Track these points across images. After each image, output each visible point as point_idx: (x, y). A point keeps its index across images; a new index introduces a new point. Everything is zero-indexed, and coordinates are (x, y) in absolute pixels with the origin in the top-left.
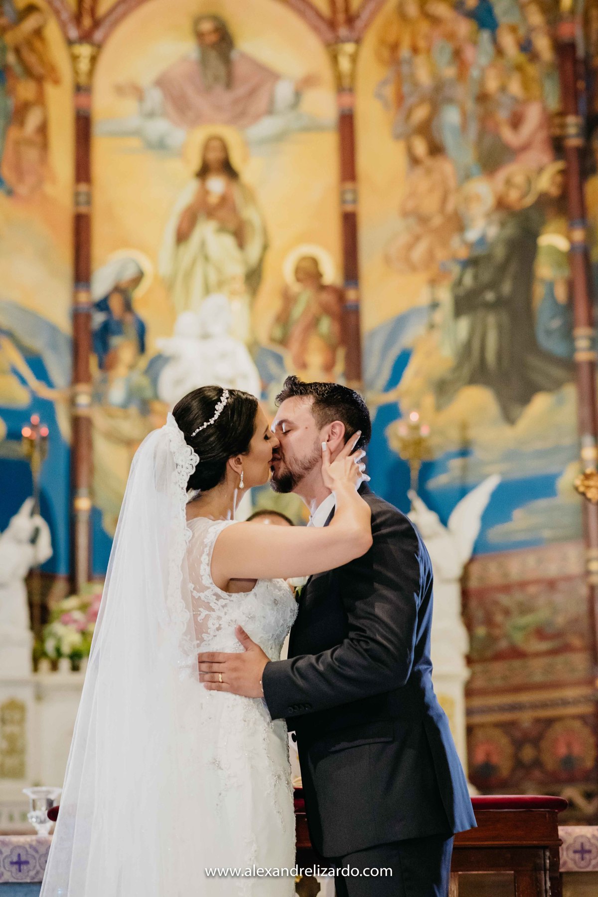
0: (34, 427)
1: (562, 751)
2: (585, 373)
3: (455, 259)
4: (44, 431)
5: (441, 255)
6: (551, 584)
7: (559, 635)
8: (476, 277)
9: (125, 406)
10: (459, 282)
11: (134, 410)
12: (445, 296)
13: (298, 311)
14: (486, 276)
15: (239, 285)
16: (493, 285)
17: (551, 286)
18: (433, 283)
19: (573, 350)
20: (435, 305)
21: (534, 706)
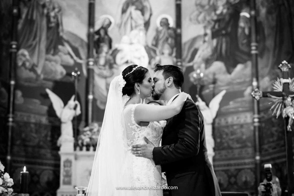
0: (76, 72)
1: (244, 179)
2: (254, 58)
3: (213, 20)
4: (79, 73)
5: (208, 18)
6: (242, 126)
7: (244, 142)
8: (219, 26)
9: (104, 66)
10: (214, 27)
11: (107, 67)
12: (209, 32)
13: (161, 36)
14: (223, 25)
15: (142, 27)
16: (225, 28)
17: (243, 29)
18: (205, 27)
19: (251, 50)
20: (206, 35)
21: (235, 165)
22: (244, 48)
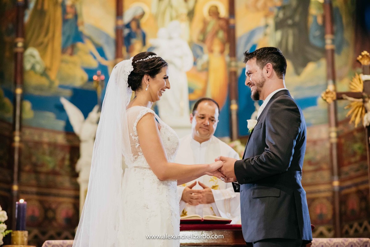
0: (99, 76)
1: (318, 211)
2: (329, 54)
3: (276, 7)
4: (103, 77)
5: (269, 5)
6: (315, 143)
7: (317, 163)
8: (284, 14)
10: (277, 16)
12: (271, 22)
13: (210, 28)
14: (288, 13)
15: (185, 17)
16: (291, 17)
17: (315, 17)
18: (266, 16)
19: (324, 44)
20: (267, 26)
22: (316, 42)
